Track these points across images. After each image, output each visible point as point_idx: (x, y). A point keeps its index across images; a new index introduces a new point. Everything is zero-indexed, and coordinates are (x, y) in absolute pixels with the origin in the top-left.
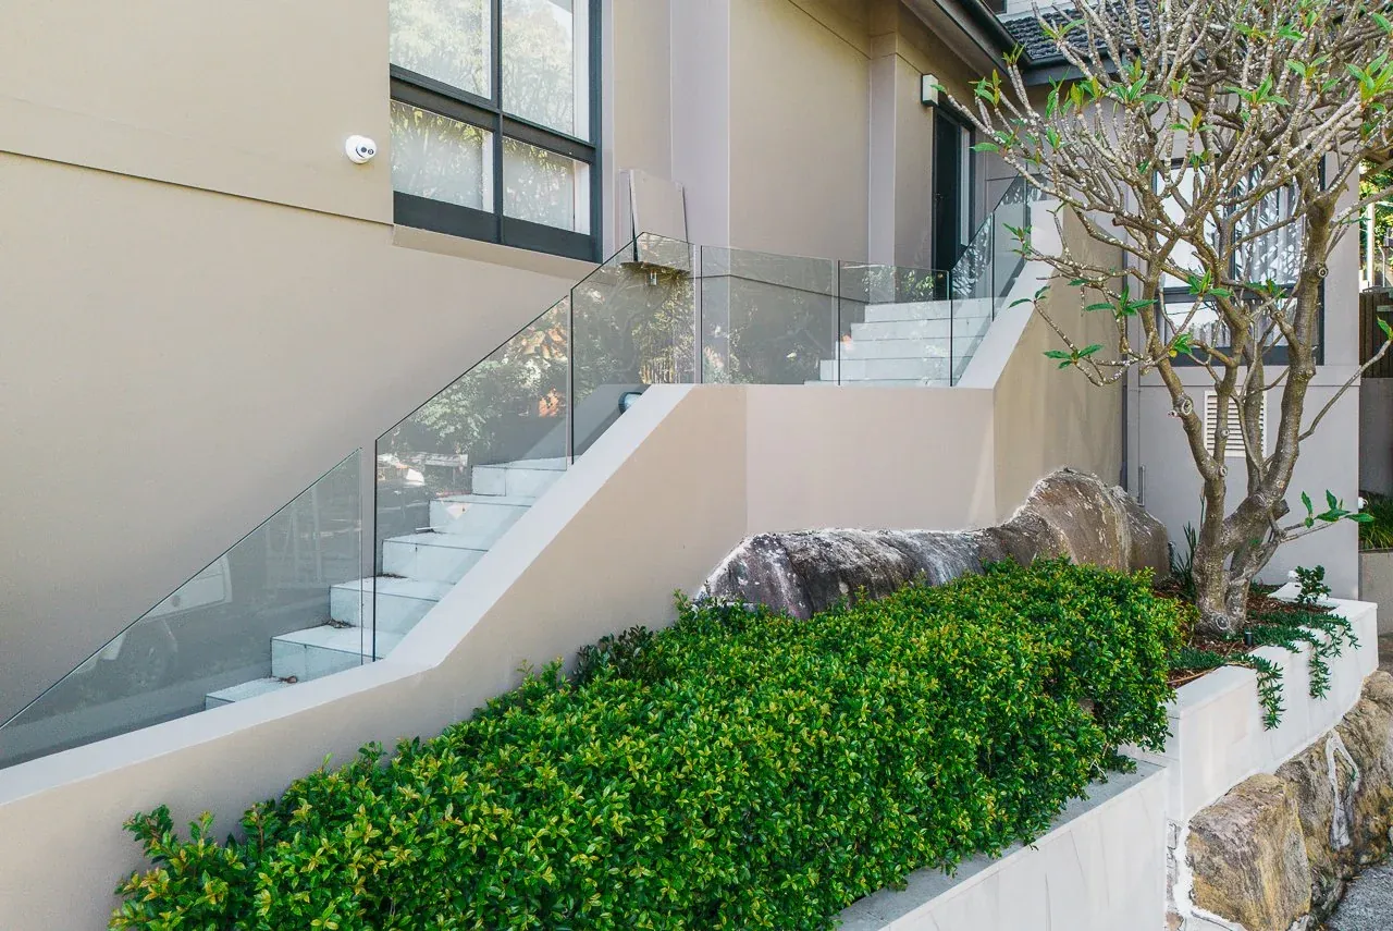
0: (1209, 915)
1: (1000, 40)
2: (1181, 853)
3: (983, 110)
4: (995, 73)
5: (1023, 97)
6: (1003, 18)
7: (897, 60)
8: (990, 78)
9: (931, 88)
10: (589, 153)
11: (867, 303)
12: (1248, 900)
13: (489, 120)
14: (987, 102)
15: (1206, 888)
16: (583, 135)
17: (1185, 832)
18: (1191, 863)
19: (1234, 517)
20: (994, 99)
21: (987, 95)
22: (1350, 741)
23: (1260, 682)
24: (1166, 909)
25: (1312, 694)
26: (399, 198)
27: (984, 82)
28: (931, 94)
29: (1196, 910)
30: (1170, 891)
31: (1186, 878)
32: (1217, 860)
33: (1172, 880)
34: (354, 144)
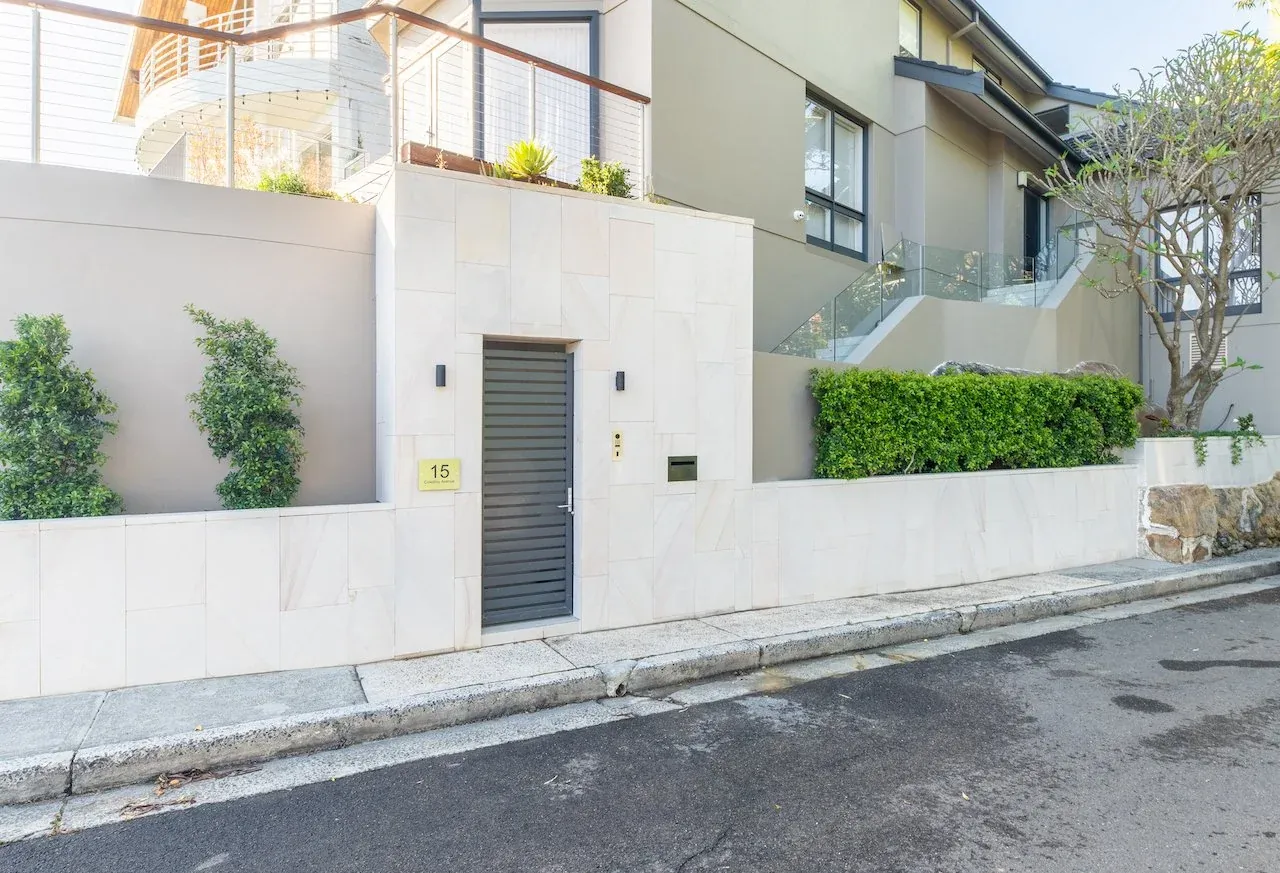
0: (1158, 525)
1: (1059, 148)
2: (1145, 501)
3: (1049, 181)
4: (1055, 165)
5: (1068, 173)
6: (1064, 137)
7: (1004, 165)
8: (1053, 168)
9: (1023, 179)
10: (862, 217)
11: (988, 289)
12: (1177, 515)
13: (828, 204)
14: (1051, 178)
15: (1157, 515)
16: (860, 210)
17: (1148, 492)
18: (1150, 504)
19: (1188, 375)
20: (1054, 175)
21: (1051, 174)
22: (1260, 494)
23: (1195, 442)
24: (1138, 526)
25: (1233, 463)
26: (808, 236)
27: (1049, 169)
28: (1023, 180)
29: (1153, 524)
30: (1140, 519)
31: (1148, 511)
32: (1162, 501)
33: (1141, 513)
34: (797, 214)
